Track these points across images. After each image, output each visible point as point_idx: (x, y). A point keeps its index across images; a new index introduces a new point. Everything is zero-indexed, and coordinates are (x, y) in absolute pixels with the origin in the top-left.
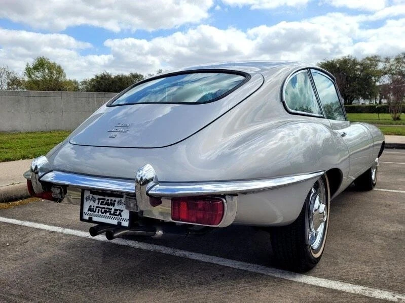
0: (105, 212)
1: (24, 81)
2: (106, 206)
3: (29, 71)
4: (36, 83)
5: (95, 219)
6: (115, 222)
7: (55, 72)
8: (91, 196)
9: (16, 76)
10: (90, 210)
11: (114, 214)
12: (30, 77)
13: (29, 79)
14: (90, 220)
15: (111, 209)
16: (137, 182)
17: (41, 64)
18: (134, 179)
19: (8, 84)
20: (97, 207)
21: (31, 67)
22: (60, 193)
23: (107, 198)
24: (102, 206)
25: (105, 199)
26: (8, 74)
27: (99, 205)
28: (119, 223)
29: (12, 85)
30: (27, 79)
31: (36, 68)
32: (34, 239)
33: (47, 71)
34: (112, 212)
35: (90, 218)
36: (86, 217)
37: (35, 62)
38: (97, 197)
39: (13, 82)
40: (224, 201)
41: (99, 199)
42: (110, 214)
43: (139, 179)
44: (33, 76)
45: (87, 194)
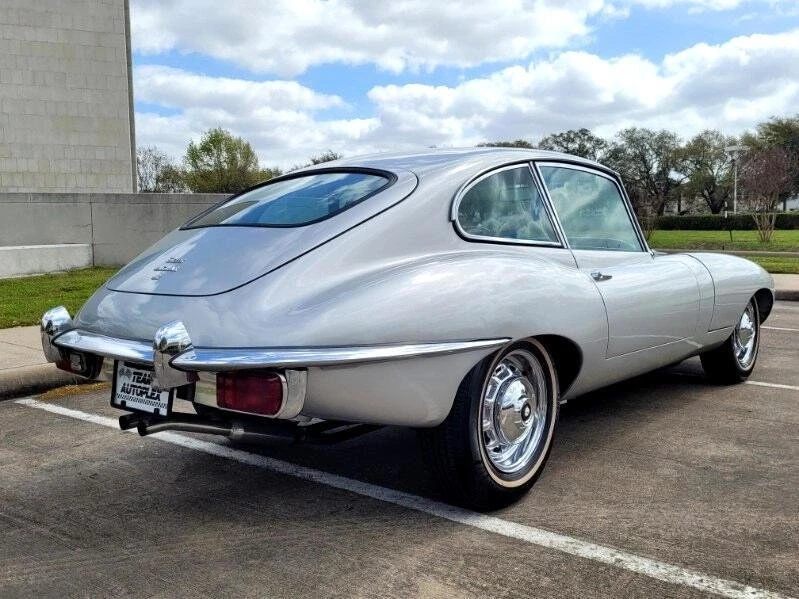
0: (141, 393)
1: (184, 173)
2: (142, 385)
3: (194, 155)
4: (205, 176)
5: (129, 404)
6: (151, 409)
7: (238, 156)
8: (126, 368)
9: (171, 163)
10: (123, 390)
11: (151, 397)
12: (194, 164)
13: (194, 169)
14: (123, 406)
15: (148, 389)
16: (155, 347)
17: (216, 141)
18: (151, 341)
19: (158, 180)
20: (132, 386)
21: (198, 147)
22: (80, 363)
23: (144, 372)
24: (138, 385)
25: (141, 374)
26: (157, 161)
27: (135, 383)
28: (157, 411)
29: (163, 180)
30: (189, 169)
31: (206, 149)
32: (92, 442)
33: (224, 154)
34: (149, 394)
35: (124, 403)
36: (119, 401)
37: (206, 138)
38: (132, 370)
39: (165, 174)
40: (283, 378)
41: (135, 373)
42: (147, 397)
43: (158, 341)
44: (200, 164)
45: (121, 366)
